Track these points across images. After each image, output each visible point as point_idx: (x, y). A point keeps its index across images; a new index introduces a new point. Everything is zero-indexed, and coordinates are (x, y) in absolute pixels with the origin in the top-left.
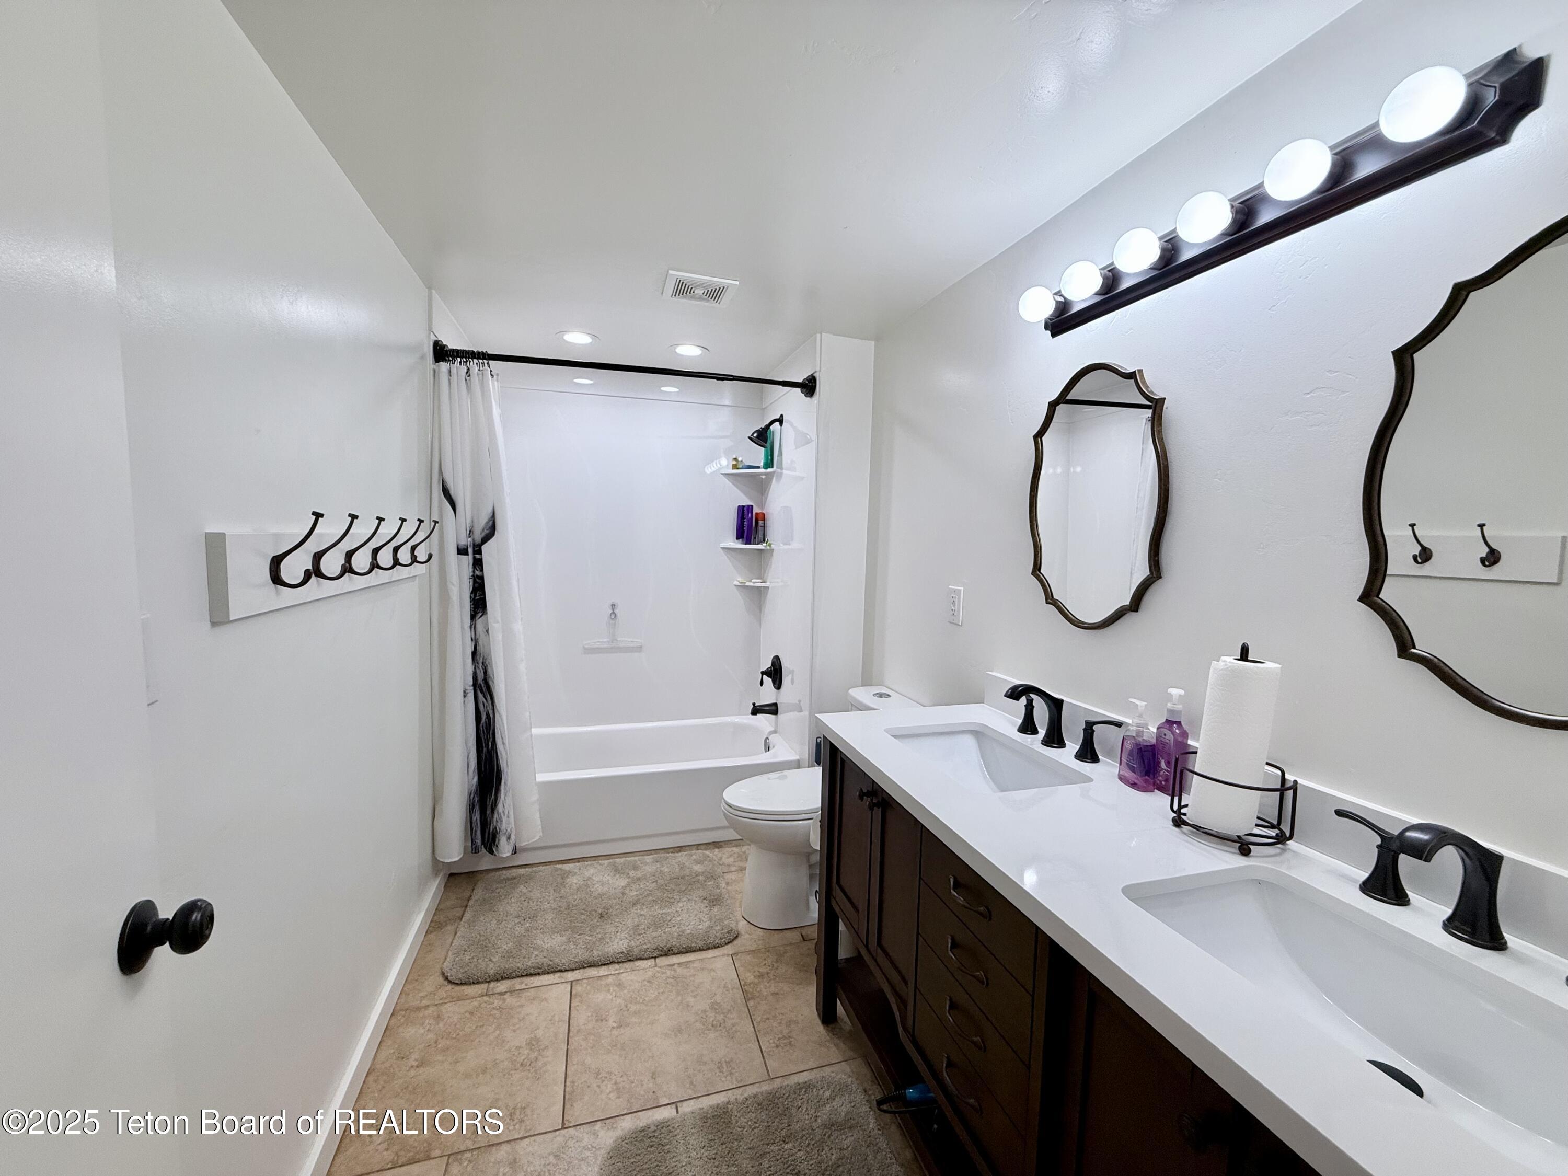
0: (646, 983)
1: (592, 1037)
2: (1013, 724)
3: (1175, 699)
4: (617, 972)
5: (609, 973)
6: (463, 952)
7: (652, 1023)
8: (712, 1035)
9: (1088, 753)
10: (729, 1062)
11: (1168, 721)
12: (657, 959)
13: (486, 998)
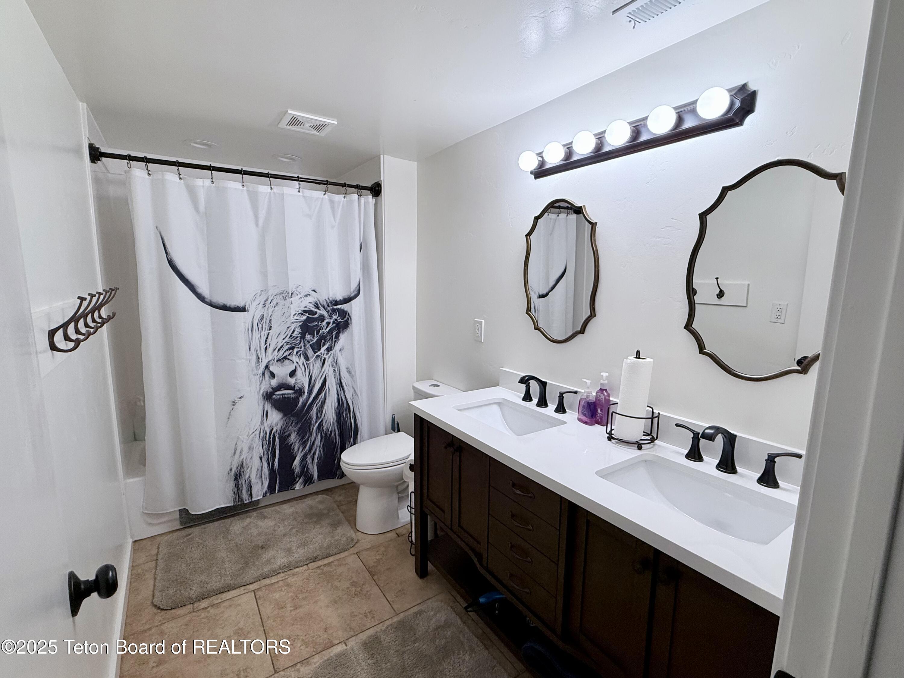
0: (305, 580)
1: (279, 619)
2: (519, 397)
3: (604, 378)
4: (284, 578)
5: (278, 580)
6: (167, 589)
7: (316, 602)
8: (356, 600)
9: (561, 409)
10: (371, 612)
11: (601, 389)
12: (309, 565)
13: (194, 614)
